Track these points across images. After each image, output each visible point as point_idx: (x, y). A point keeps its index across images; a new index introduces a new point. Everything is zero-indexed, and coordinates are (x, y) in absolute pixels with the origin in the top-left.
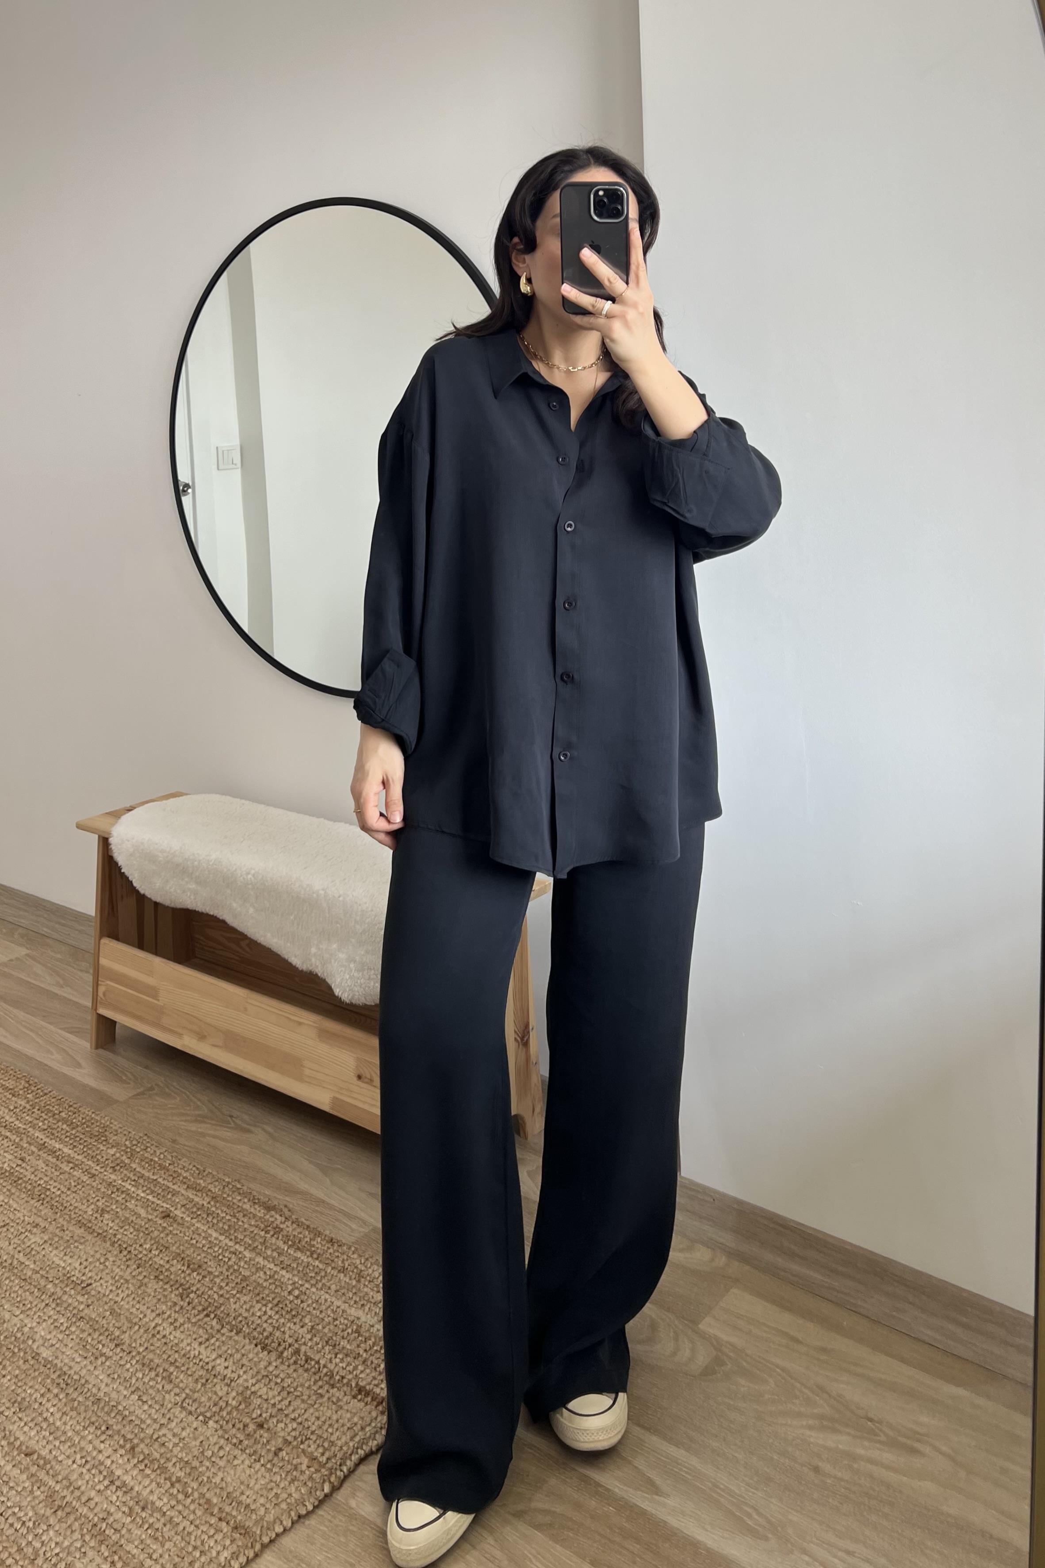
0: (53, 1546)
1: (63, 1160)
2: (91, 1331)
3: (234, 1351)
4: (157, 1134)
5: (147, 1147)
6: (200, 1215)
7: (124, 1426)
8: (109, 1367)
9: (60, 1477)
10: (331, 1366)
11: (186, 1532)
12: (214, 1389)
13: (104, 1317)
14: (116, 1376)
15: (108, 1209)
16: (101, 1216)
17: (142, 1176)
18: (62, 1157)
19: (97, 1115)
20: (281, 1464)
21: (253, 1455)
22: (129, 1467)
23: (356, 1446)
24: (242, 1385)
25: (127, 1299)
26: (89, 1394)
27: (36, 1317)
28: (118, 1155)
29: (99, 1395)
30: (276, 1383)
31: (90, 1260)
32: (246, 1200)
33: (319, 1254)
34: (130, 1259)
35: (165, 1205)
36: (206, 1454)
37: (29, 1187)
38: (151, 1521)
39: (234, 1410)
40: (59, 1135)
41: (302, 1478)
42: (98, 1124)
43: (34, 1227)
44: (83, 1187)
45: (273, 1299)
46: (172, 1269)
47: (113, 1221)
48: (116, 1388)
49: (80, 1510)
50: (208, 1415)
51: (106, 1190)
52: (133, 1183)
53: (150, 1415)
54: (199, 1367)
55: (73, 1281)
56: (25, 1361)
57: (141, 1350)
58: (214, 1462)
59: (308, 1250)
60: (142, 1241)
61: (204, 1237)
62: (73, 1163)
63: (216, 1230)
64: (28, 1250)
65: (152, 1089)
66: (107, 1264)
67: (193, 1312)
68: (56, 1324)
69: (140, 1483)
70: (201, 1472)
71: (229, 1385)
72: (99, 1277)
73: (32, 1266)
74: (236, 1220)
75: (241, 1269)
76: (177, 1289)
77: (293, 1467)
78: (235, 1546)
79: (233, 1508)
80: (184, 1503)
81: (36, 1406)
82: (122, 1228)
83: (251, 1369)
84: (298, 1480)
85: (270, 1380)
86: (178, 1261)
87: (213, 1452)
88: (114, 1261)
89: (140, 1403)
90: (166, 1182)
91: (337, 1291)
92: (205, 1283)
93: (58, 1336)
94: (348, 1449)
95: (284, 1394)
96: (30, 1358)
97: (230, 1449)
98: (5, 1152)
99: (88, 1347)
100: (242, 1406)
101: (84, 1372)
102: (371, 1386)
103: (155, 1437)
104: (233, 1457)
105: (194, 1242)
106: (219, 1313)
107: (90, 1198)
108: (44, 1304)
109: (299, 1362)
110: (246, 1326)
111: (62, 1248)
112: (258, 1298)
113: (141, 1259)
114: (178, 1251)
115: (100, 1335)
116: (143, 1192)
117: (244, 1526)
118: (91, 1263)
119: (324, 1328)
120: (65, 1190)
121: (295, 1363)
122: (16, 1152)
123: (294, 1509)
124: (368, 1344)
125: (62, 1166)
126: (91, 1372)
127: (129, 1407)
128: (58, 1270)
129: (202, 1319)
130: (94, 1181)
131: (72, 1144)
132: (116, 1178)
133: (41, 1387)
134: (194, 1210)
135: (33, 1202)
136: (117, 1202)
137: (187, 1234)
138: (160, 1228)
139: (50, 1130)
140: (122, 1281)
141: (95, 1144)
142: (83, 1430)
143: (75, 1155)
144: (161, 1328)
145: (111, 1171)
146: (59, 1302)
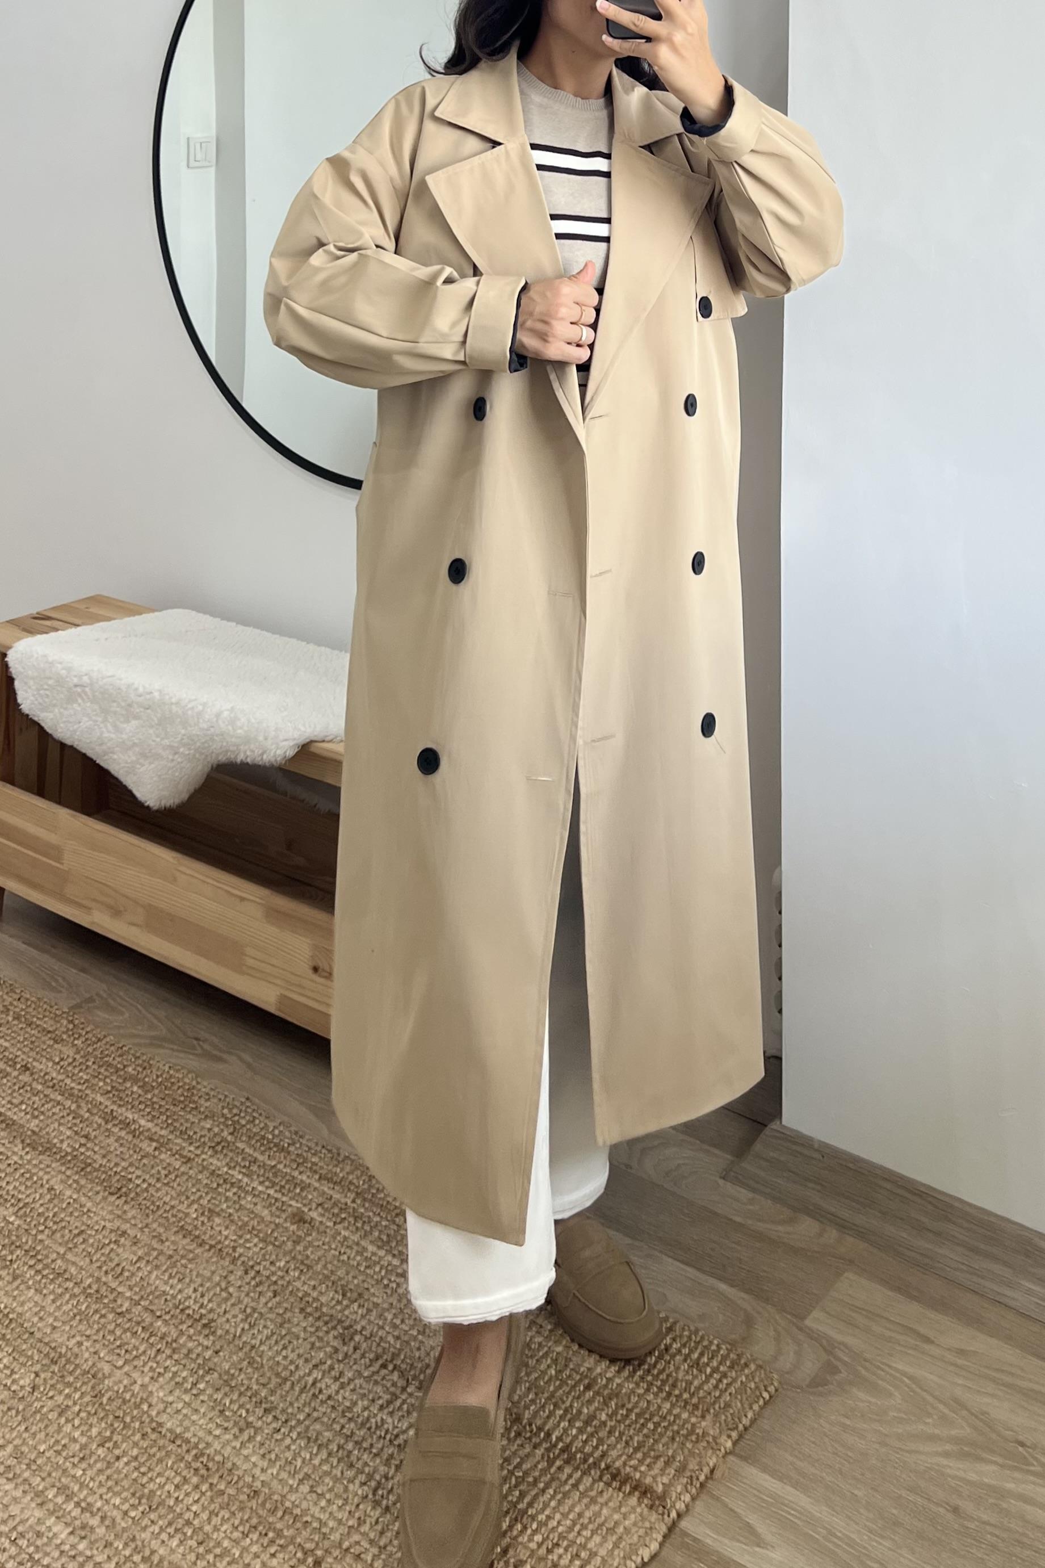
1: (142, 1137)
2: (227, 1389)
5: (254, 1118)
6: (345, 1219)
7: (298, 1529)
8: (262, 1444)
10: (569, 1440)
13: (241, 1370)
14: (273, 1456)
15: (217, 1210)
16: (209, 1219)
17: (255, 1161)
18: (141, 1133)
25: (267, 1343)
26: (241, 1484)
27: (146, 1369)
28: (216, 1130)
29: (255, 1484)
31: (208, 1285)
34: (261, 1283)
35: (293, 1203)
37: (104, 1176)
40: (130, 1100)
42: (181, 1084)
43: (121, 1236)
44: (177, 1176)
46: (323, 1299)
48: (278, 1474)
51: (209, 1182)
52: (244, 1170)
53: (331, 1514)
54: (387, 1442)
55: (189, 1315)
56: (143, 1435)
57: (301, 1417)
60: (274, 1257)
61: (357, 1252)
63: (371, 1242)
64: (119, 1270)
66: (231, 1290)
67: (363, 1361)
68: (177, 1380)
72: (223, 1309)
73: (128, 1294)
74: (395, 1228)
76: (334, 1328)
81: (172, 1502)
82: (240, 1237)
86: (328, 1286)
88: (239, 1287)
89: (314, 1495)
90: (288, 1170)
92: (372, 1318)
93: (183, 1396)
96: (149, 1430)
98: (60, 1124)
99: (227, 1413)
101: (229, 1449)
105: (345, 1257)
106: (399, 1362)
107: (189, 1194)
108: (154, 1350)
111: (164, 1268)
113: (275, 1283)
114: (326, 1272)
115: (241, 1394)
116: (261, 1183)
118: (208, 1290)
120: (153, 1181)
122: (75, 1124)
125: (144, 1145)
126: (237, 1451)
127: (300, 1503)
128: (166, 1300)
129: (378, 1372)
130: (190, 1168)
131: (149, 1113)
132: (219, 1164)
133: (173, 1474)
134: (336, 1211)
135: (112, 1198)
136: (227, 1199)
137: (333, 1246)
138: (295, 1238)
139: (117, 1093)
140: (256, 1315)
141: (182, 1113)
142: (243, 1538)
143: (158, 1129)
144: (322, 1385)
145: (210, 1153)
146: (173, 1346)
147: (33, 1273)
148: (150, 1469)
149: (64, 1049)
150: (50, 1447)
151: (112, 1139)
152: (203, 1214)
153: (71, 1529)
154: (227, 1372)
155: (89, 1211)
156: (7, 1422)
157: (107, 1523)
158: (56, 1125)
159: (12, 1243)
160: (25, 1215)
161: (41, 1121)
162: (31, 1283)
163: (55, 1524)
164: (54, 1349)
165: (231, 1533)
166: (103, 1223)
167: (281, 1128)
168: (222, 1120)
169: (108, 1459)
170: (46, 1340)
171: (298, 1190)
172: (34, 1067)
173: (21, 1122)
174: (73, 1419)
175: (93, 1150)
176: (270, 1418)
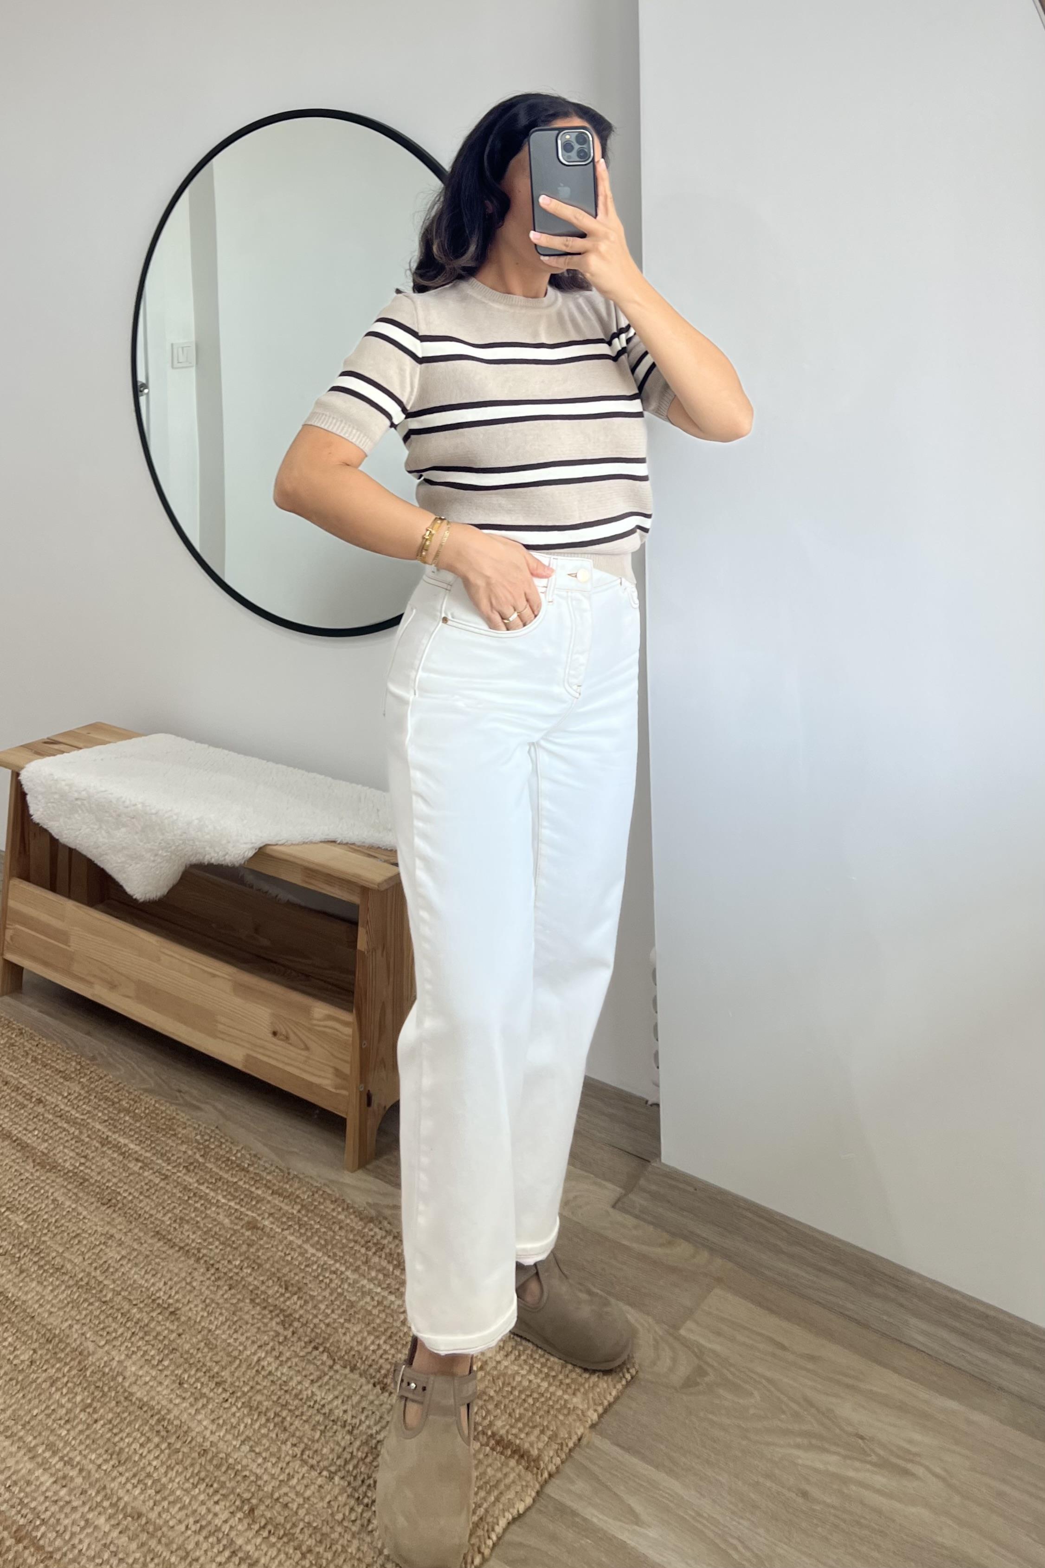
1: (130, 1158)
2: (187, 1366)
3: (351, 1391)
5: (222, 1143)
6: (291, 1226)
7: (238, 1482)
9: (175, 1546)
12: (336, 1438)
13: (199, 1349)
14: (221, 1422)
15: (187, 1218)
16: (180, 1225)
17: (220, 1178)
18: (130, 1155)
22: (250, 1534)
25: (222, 1328)
26: (194, 1443)
27: (123, 1348)
28: (190, 1153)
31: (176, 1279)
32: (340, 1209)
34: (219, 1278)
35: (249, 1213)
36: (336, 1517)
37: (98, 1190)
39: (361, 1463)
40: (123, 1128)
42: (164, 1115)
43: (109, 1239)
44: (156, 1190)
46: (270, 1292)
48: (224, 1436)
50: (333, 1469)
51: (182, 1195)
52: (211, 1186)
53: (266, 1469)
54: (315, 1411)
55: (159, 1304)
56: (117, 1403)
58: (347, 1527)
61: (299, 1253)
62: (142, 1162)
63: (311, 1245)
64: (105, 1266)
66: (194, 1284)
67: (299, 1344)
68: (147, 1357)
69: (266, 1554)
70: (333, 1540)
71: (350, 1433)
72: (187, 1300)
73: (112, 1286)
75: (345, 1294)
76: (278, 1315)
82: (205, 1240)
83: (373, 1413)
86: (274, 1282)
87: (344, 1515)
88: (202, 1281)
89: (253, 1454)
90: (247, 1186)
92: (309, 1309)
93: (151, 1371)
96: (122, 1399)
98: (65, 1147)
99: (186, 1385)
101: (185, 1415)
102: (510, 1436)
103: (276, 1495)
105: (289, 1258)
106: (328, 1345)
107: (165, 1205)
108: (130, 1333)
110: (360, 1361)
111: (142, 1265)
112: (369, 1328)
113: (231, 1278)
114: (273, 1270)
115: (197, 1370)
116: (224, 1197)
118: (176, 1283)
120: (136, 1194)
122: (77, 1147)
125: (131, 1165)
126: (193, 1417)
127: (241, 1460)
128: (141, 1291)
129: (310, 1353)
130: (167, 1184)
131: (137, 1139)
132: (191, 1180)
133: (139, 1435)
134: (284, 1219)
135: (104, 1208)
136: (196, 1209)
137: (280, 1248)
138: (248, 1242)
139: (112, 1122)
140: (213, 1305)
141: (163, 1139)
142: (193, 1488)
143: (143, 1152)
144: (265, 1363)
145: (184, 1171)
146: (145, 1330)
147: (36, 1268)
148: (121, 1431)
149: (72, 1085)
150: (42, 1411)
151: (105, 1160)
152: (175, 1221)
153: (53, 1479)
154: (187, 1352)
155: (84, 1218)
156: (9, 1389)
157: (84, 1474)
158: (61, 1147)
159: (21, 1244)
160: (32, 1221)
161: (50, 1144)
162: (34, 1276)
163: (43, 1474)
164: (50, 1330)
165: (183, 1484)
166: (95, 1228)
167: (243, 1152)
168: (195, 1144)
169: (88, 1421)
170: (44, 1322)
171: (254, 1203)
172: (47, 1100)
173: (34, 1145)
174: (62, 1388)
175: (90, 1168)
176: (220, 1390)
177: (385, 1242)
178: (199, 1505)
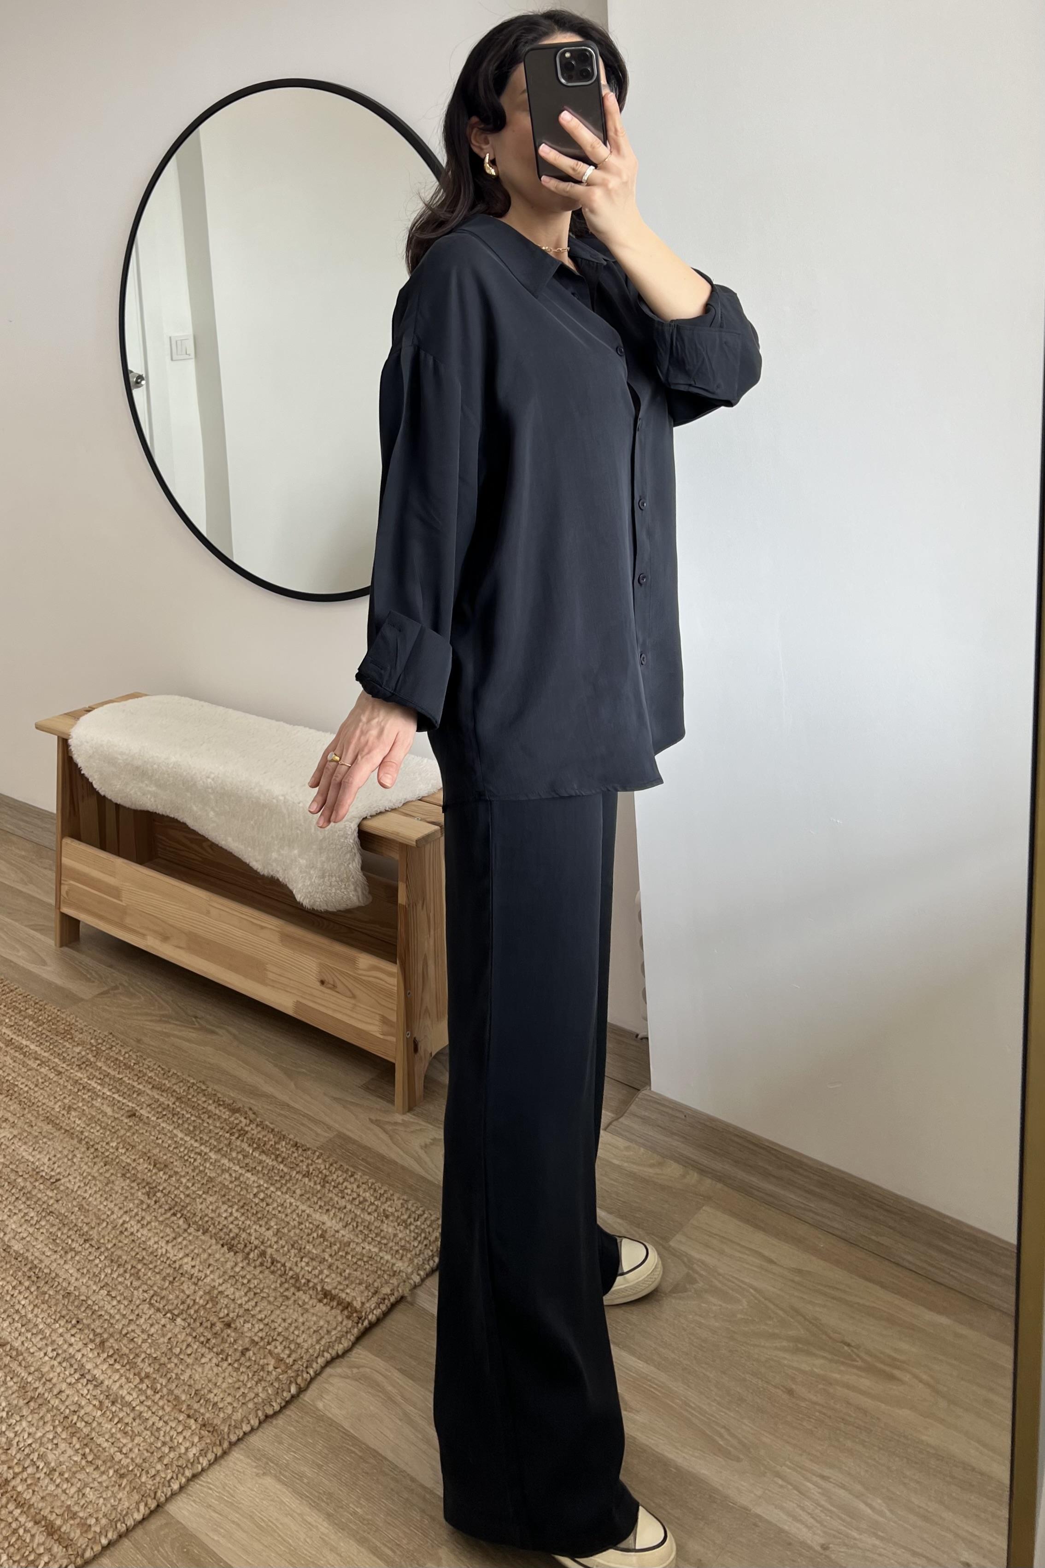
0: (26, 1436)
1: (31, 1057)
2: (60, 1225)
3: (201, 1250)
4: (122, 1033)
5: (112, 1046)
6: (165, 1115)
7: (94, 1320)
8: (79, 1262)
9: (32, 1369)
10: (297, 1270)
11: (155, 1427)
12: (181, 1287)
13: (72, 1213)
14: (85, 1271)
15: (75, 1107)
16: (68, 1113)
17: (108, 1075)
18: (29, 1054)
19: (63, 1013)
20: (248, 1364)
21: (220, 1354)
22: (99, 1361)
23: (322, 1348)
24: (210, 1285)
25: (95, 1196)
26: (59, 1288)
27: (6, 1211)
28: (83, 1053)
30: (243, 1284)
31: (59, 1155)
32: (211, 1102)
33: (284, 1158)
34: (97, 1156)
35: (130, 1104)
36: (174, 1351)
38: (121, 1415)
39: (201, 1308)
40: (26, 1031)
41: (268, 1379)
42: (64, 1022)
44: (50, 1083)
45: (239, 1201)
46: (139, 1168)
47: (80, 1119)
48: (86, 1283)
49: (52, 1402)
50: (176, 1312)
51: (72, 1088)
52: (99, 1081)
53: (119, 1310)
54: (166, 1266)
55: (42, 1176)
57: (109, 1246)
58: (182, 1359)
59: (273, 1153)
60: (109, 1139)
61: (169, 1137)
62: (41, 1060)
63: (181, 1131)
65: (116, 988)
66: (75, 1160)
67: (160, 1211)
68: (27, 1218)
69: (110, 1377)
70: (169, 1369)
71: (196, 1284)
72: (67, 1173)
74: (201, 1122)
75: (207, 1171)
76: (144, 1187)
77: (260, 1367)
78: (203, 1443)
79: (201, 1405)
80: (153, 1398)
81: (8, 1298)
82: (88, 1125)
83: (218, 1269)
84: (265, 1381)
85: (237, 1280)
86: (144, 1160)
87: (181, 1349)
88: (81, 1158)
89: (109, 1298)
90: (131, 1082)
91: (301, 1195)
92: (172, 1182)
93: (29, 1229)
94: (314, 1352)
95: (251, 1294)
97: (198, 1347)
99: (58, 1241)
100: (209, 1306)
101: (55, 1265)
102: (337, 1291)
103: (124, 1332)
104: (200, 1354)
105: (160, 1141)
106: (185, 1212)
107: (56, 1095)
108: (14, 1198)
109: (265, 1264)
110: (212, 1226)
111: (30, 1143)
112: (224, 1199)
113: (107, 1156)
114: (144, 1150)
115: (69, 1230)
116: (110, 1090)
117: (212, 1424)
118: (59, 1159)
119: (289, 1231)
120: (32, 1086)
121: (262, 1264)
123: (261, 1409)
124: (333, 1248)
125: (29, 1062)
126: (60, 1266)
127: (98, 1302)
128: (28, 1165)
129: (169, 1218)
130: (60, 1078)
131: (38, 1041)
132: (82, 1076)
134: (160, 1110)
136: (83, 1099)
137: (153, 1133)
138: (126, 1127)
139: (17, 1027)
140: (90, 1178)
141: (61, 1041)
142: (54, 1323)
143: (42, 1051)
144: (127, 1226)
145: (77, 1068)
146: (28, 1196)
154: (62, 1214)
177: (246, 1129)
178: (58, 1337)
